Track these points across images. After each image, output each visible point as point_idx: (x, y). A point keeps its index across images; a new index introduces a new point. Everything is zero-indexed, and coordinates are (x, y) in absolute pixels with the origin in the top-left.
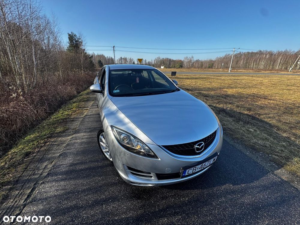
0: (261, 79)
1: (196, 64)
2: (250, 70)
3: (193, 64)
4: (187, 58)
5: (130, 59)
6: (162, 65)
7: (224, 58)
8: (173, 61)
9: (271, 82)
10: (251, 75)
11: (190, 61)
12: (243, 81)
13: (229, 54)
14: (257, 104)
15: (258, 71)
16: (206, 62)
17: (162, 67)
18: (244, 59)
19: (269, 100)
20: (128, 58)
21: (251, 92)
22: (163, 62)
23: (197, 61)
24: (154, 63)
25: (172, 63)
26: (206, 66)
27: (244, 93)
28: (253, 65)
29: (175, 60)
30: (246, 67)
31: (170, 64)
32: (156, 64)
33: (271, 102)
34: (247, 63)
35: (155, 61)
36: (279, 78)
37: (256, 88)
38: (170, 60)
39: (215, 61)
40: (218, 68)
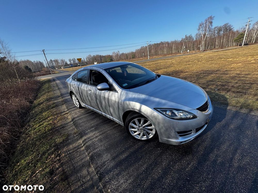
0: (170, 61)
1: (122, 56)
2: (160, 55)
3: (120, 57)
4: (114, 53)
5: (62, 60)
6: (95, 61)
7: (141, 50)
8: (103, 56)
9: (177, 61)
10: (163, 59)
11: (117, 55)
12: (162, 64)
13: (143, 46)
14: (181, 76)
15: (165, 56)
16: (129, 54)
17: (95, 63)
18: (154, 49)
19: (185, 72)
20: (59, 60)
21: (172, 70)
22: (94, 59)
23: (123, 54)
24: (87, 60)
25: (103, 59)
26: (130, 57)
27: (168, 71)
28: (160, 52)
29: (105, 56)
30: (156, 54)
31: (101, 60)
32: (88, 61)
33: (187, 73)
34: (156, 51)
35: (87, 59)
36: (179, 59)
37: (172, 66)
38: (100, 56)
39: (135, 53)
40: (139, 58)
